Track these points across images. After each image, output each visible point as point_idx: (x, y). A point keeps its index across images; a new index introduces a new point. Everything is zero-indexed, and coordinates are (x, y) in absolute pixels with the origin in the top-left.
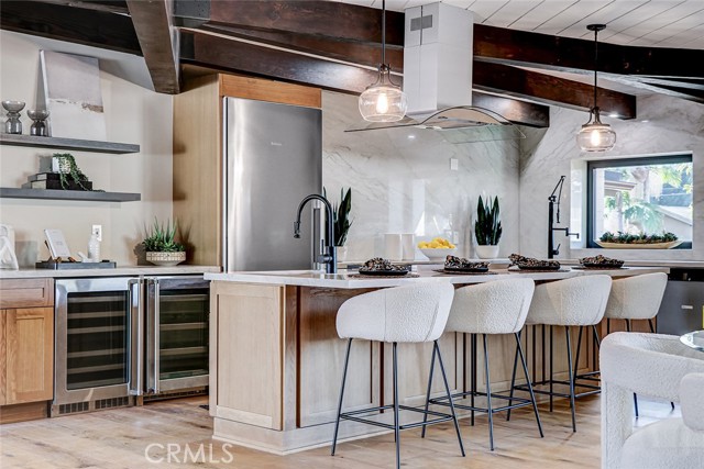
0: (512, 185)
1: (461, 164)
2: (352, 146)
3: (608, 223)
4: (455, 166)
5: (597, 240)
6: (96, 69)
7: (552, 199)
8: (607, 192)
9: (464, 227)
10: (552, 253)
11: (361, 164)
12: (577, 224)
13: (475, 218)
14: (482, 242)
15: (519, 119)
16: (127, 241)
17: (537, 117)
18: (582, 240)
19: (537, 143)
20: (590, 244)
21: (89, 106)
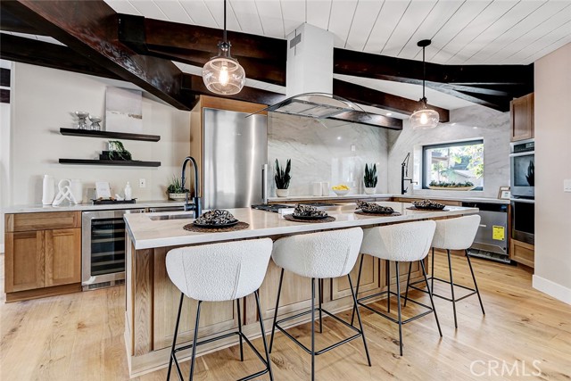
0: (384, 159)
1: (357, 148)
2: (296, 138)
3: (433, 176)
4: (353, 149)
5: (428, 185)
6: (140, 97)
7: (403, 165)
8: (433, 162)
9: (359, 179)
10: (403, 192)
11: (302, 148)
12: (417, 177)
13: (364, 174)
14: (367, 186)
15: (386, 125)
16: (162, 188)
17: (396, 125)
18: (420, 185)
19: (397, 138)
20: (424, 187)
21: (133, 116)
